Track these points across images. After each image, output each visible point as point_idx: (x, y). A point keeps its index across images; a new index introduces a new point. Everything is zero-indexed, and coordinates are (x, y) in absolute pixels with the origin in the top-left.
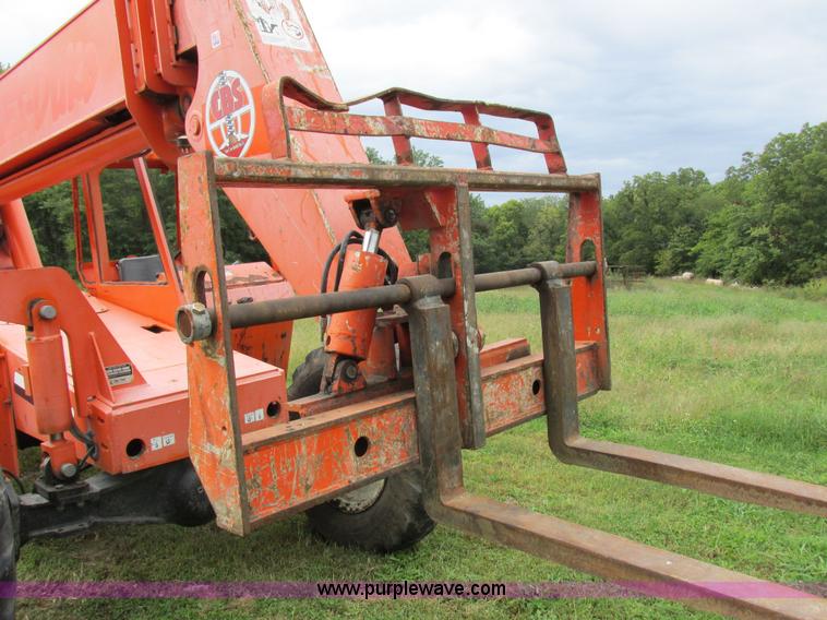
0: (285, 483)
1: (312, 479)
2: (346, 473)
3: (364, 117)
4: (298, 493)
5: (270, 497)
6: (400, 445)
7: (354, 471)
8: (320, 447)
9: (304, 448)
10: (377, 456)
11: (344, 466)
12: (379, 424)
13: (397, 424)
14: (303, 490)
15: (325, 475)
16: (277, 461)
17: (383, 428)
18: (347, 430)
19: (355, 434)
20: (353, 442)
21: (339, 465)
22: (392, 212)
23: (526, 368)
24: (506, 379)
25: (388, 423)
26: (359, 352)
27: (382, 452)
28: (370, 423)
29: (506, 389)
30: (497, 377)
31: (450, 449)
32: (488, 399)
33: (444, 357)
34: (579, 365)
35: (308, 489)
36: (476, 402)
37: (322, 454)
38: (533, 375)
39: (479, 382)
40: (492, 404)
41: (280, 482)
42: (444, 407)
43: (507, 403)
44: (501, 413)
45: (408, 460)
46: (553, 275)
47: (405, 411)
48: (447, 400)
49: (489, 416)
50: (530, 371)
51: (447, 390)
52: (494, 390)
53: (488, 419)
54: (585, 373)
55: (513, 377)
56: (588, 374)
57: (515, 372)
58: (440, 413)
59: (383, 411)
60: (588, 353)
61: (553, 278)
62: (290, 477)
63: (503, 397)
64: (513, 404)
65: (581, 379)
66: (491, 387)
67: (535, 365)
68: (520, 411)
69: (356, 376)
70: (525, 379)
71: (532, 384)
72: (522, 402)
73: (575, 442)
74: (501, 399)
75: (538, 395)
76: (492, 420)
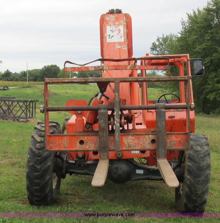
0: (60, 145)
2: (76, 147)
3: (89, 67)
5: (56, 147)
6: (94, 145)
7: (79, 147)
8: (69, 140)
9: (65, 139)
10: (86, 145)
11: (76, 145)
12: (87, 138)
13: (93, 140)
14: (64, 148)
15: (70, 146)
16: (58, 139)
18: (77, 138)
19: (80, 139)
20: (79, 141)
22: (103, 88)
23: (147, 134)
24: (138, 136)
25: (90, 139)
26: (89, 122)
27: (87, 145)
28: (85, 137)
29: (138, 139)
30: (133, 135)
31: (104, 148)
32: (129, 141)
33: (104, 124)
34: (179, 139)
35: (65, 147)
36: (117, 139)
37: (70, 141)
38: (151, 137)
39: (119, 134)
40: (131, 142)
41: (59, 144)
42: (103, 137)
43: (138, 143)
44: (135, 146)
45: (96, 149)
46: (159, 107)
47: (96, 137)
48: (104, 135)
49: (129, 145)
50: (150, 136)
51: (104, 133)
52: (132, 138)
53: (129, 146)
54: (182, 141)
55: (141, 136)
56: (184, 142)
57: (142, 135)
58: (101, 138)
59: (88, 135)
60: (185, 135)
61: (159, 108)
62: (61, 144)
63: (136, 141)
64: (141, 144)
65: (179, 143)
66: (131, 137)
67: (152, 134)
68: (144, 147)
69: (89, 128)
70: (147, 138)
71: (151, 140)
72: (145, 145)
73: (162, 160)
74: (135, 142)
75: (154, 144)
76: (131, 147)
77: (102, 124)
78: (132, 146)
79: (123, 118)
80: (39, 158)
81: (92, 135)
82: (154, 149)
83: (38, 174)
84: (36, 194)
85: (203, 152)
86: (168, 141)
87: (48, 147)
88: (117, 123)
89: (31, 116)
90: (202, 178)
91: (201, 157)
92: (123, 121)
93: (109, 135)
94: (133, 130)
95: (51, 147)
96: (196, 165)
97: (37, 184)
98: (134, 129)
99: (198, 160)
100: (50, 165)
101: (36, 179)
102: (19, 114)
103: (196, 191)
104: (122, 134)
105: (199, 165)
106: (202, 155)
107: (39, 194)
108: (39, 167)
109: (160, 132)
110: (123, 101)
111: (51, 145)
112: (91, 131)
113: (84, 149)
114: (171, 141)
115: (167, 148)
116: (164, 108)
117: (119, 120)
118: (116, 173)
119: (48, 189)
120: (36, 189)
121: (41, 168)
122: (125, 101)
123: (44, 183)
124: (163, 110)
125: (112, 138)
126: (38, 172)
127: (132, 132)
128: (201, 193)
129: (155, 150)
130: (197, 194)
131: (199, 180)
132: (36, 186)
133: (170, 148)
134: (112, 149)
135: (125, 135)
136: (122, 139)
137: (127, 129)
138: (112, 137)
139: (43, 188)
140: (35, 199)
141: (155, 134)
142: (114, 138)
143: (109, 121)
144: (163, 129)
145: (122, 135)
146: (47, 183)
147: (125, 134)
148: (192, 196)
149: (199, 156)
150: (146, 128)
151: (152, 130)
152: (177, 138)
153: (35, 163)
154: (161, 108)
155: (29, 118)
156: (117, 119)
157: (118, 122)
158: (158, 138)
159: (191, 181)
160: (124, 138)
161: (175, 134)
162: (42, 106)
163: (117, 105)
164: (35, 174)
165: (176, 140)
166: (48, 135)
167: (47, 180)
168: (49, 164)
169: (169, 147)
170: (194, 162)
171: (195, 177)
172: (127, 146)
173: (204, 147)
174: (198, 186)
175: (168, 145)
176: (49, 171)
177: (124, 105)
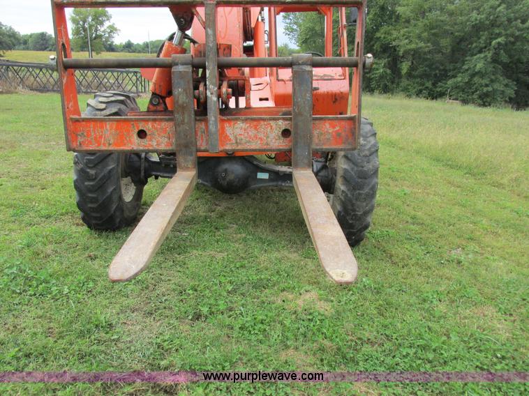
0: (98, 139)
1: (112, 142)
2: (132, 144)
4: (104, 145)
5: (90, 142)
6: (166, 140)
7: (137, 144)
8: (116, 129)
9: (108, 126)
10: (151, 140)
11: (130, 140)
12: (153, 126)
13: (166, 129)
14: (107, 145)
15: (119, 141)
16: (94, 128)
17: (156, 129)
18: (133, 124)
19: (138, 127)
20: (136, 131)
21: (128, 139)
23: (274, 119)
24: (255, 123)
25: (159, 127)
26: (158, 92)
27: (153, 140)
28: (148, 124)
29: (256, 128)
30: (246, 120)
31: (186, 146)
32: (238, 131)
33: (185, 98)
34: (337, 128)
35: (110, 144)
36: (212, 128)
37: (118, 132)
38: (282, 125)
39: (215, 117)
40: (241, 135)
41: (95, 138)
42: (183, 124)
43: (256, 137)
44: (249, 142)
45: (171, 148)
46: (300, 62)
47: (171, 124)
48: (186, 121)
49: (238, 141)
50: (280, 122)
51: (186, 116)
52: (244, 127)
53: (237, 143)
54: (343, 134)
55: (262, 123)
56: (347, 136)
57: (264, 120)
58: (179, 126)
59: (155, 120)
60: (348, 121)
61: (299, 64)
62: (101, 137)
63: (252, 133)
64: (261, 139)
65: (338, 137)
66: (241, 125)
67: (284, 119)
68: (267, 144)
69: (159, 103)
70: (274, 126)
71: (281, 130)
72: (269, 140)
73: (302, 172)
74: (250, 133)
75: (288, 139)
76: (240, 143)
77: (181, 97)
78: (244, 141)
79: (225, 84)
80: (92, 158)
81: (161, 120)
82: (287, 148)
83: (91, 183)
84: (94, 215)
85: (368, 147)
86: (316, 132)
87: (74, 143)
88: (212, 94)
89: (143, 90)
90: (366, 190)
91: (366, 156)
92: (224, 89)
93: (196, 120)
94: (247, 110)
95: (80, 144)
96: (356, 168)
97: (93, 200)
98: (248, 107)
99: (360, 161)
100: (114, 168)
101: (90, 191)
102: (129, 88)
103: (354, 210)
104: (224, 118)
105: (361, 168)
106: (367, 153)
107: (98, 215)
108: (92, 172)
109: (300, 114)
110: (224, 50)
111: (80, 139)
112: (162, 111)
113: (147, 148)
114: (322, 134)
115: (314, 146)
116: (310, 65)
117: (216, 89)
118: (224, 178)
119: (114, 207)
120: (93, 208)
121: (96, 173)
122: (229, 47)
123: (105, 197)
124: (308, 68)
125: (203, 126)
126: (93, 180)
127: (245, 115)
128: (361, 215)
129: (290, 151)
130: (355, 215)
131: (360, 194)
132: (92, 202)
133: (318, 148)
134: (203, 148)
135: (229, 120)
136: (223, 128)
137: (234, 107)
138: (203, 123)
139: (104, 206)
140: (94, 222)
141: (291, 119)
142: (207, 126)
143: (196, 91)
144: (307, 108)
145: (223, 121)
146: (110, 198)
147: (228, 117)
148: (348, 218)
149: (361, 155)
150: (274, 106)
151: (284, 109)
152: (334, 127)
153: (86, 165)
154: (304, 64)
155: (142, 92)
156: (211, 87)
157: (214, 93)
158: (296, 126)
159: (347, 195)
160: (226, 125)
161: (329, 119)
162: (52, 57)
163: (211, 56)
164: (86, 183)
165: (330, 131)
166: (71, 119)
167: (109, 194)
168: (111, 167)
169: (317, 145)
170: (353, 163)
171: (354, 189)
172: (234, 141)
173: (368, 139)
174: (358, 203)
175: (316, 140)
176: (112, 178)
177: (227, 57)
